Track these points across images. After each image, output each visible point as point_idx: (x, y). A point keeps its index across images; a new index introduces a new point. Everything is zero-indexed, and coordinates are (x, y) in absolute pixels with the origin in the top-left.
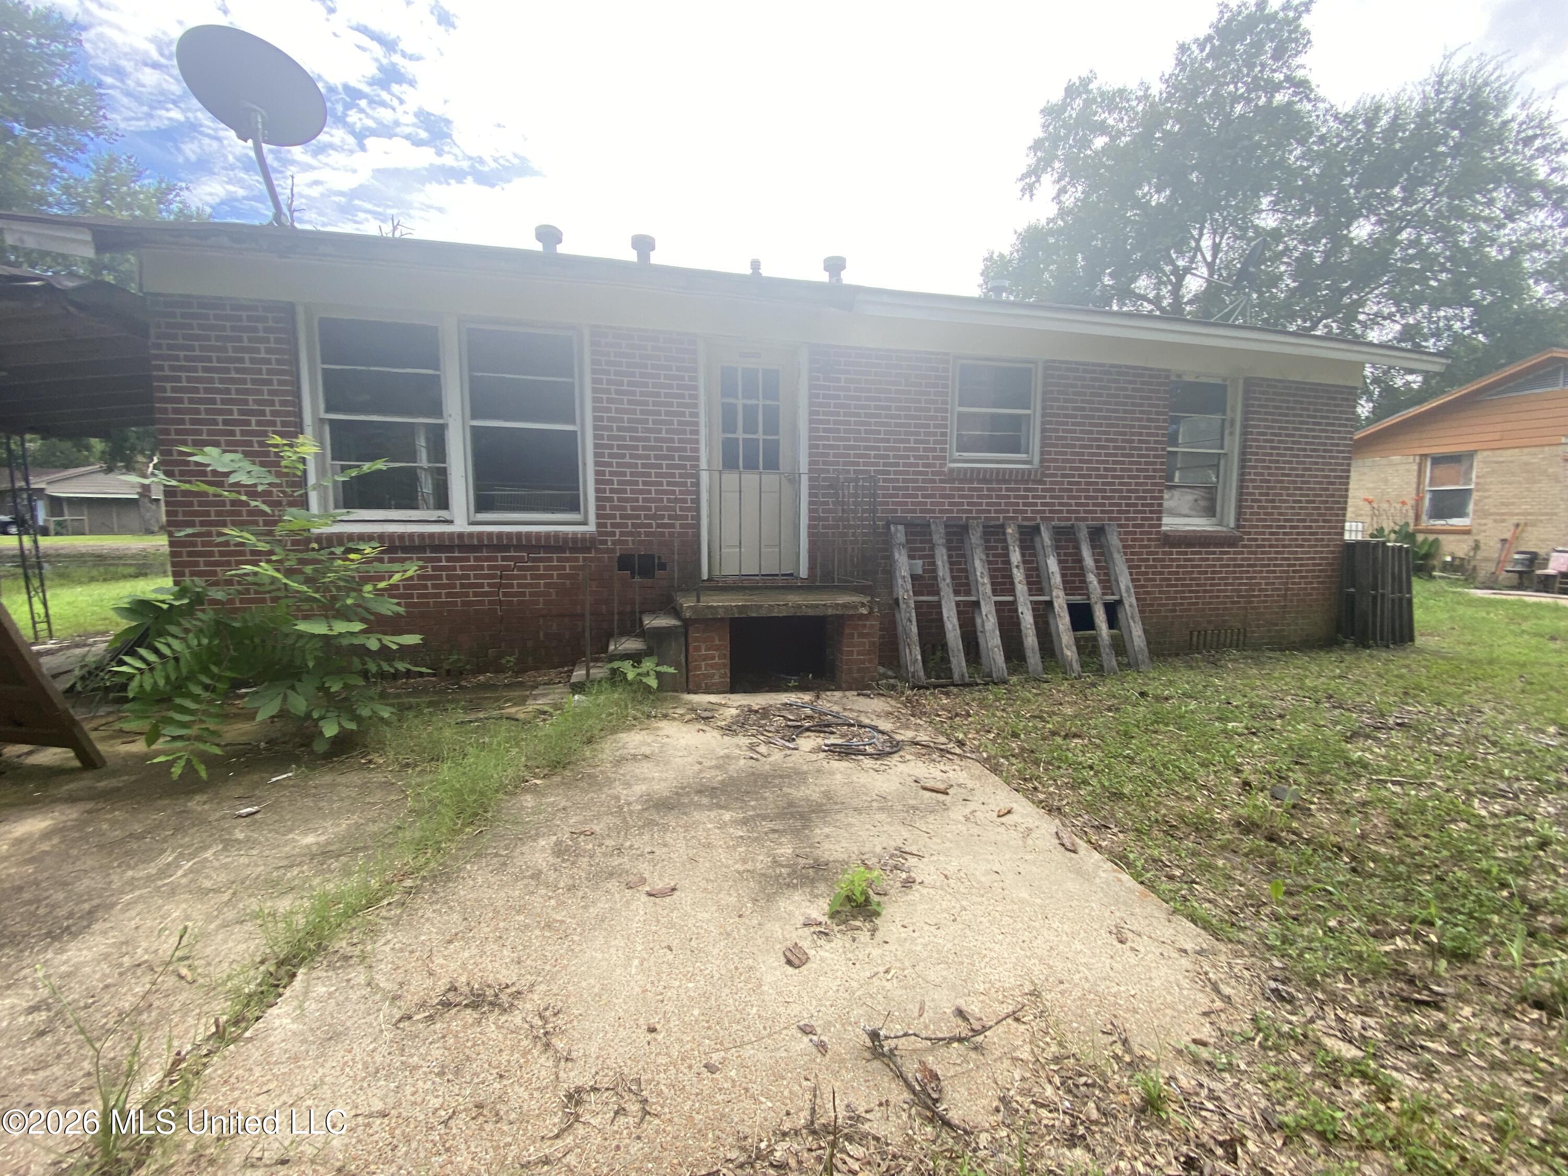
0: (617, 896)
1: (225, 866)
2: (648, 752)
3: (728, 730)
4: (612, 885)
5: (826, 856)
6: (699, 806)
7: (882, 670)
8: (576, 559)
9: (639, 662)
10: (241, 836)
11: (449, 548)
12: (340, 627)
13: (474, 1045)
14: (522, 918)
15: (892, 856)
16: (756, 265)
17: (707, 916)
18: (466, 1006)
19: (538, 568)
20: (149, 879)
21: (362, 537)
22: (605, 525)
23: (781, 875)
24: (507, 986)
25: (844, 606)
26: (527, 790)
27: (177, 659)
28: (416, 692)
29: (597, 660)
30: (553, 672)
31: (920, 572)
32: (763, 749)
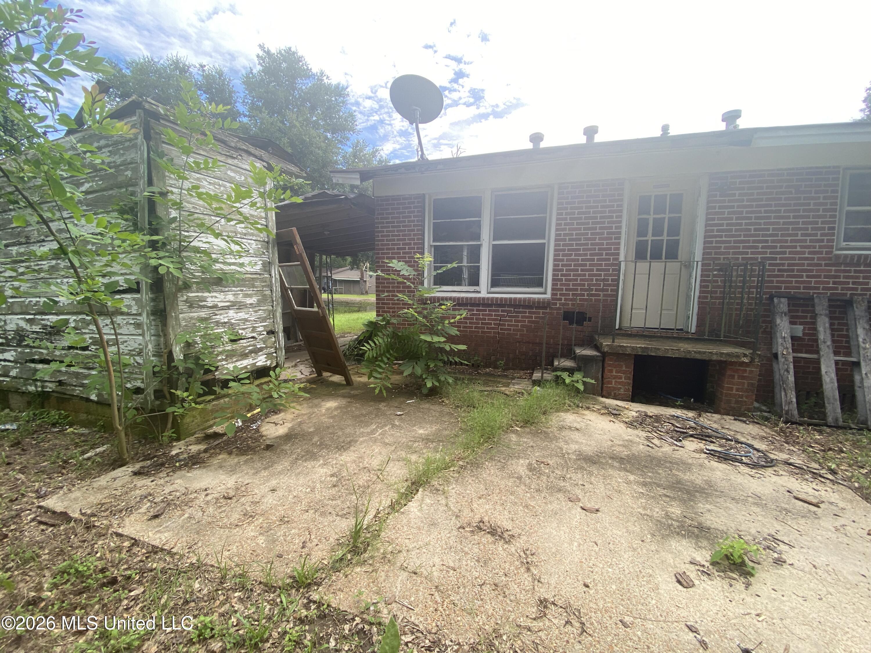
0: (563, 503)
1: (392, 435)
2: (578, 427)
3: (630, 424)
4: (560, 495)
5: (708, 523)
6: (612, 466)
7: (756, 405)
8: (539, 313)
9: (573, 374)
10: (397, 423)
11: (478, 305)
12: (436, 339)
13: (492, 554)
14: (513, 497)
15: (765, 539)
17: (620, 533)
18: (488, 532)
19: (518, 317)
20: (368, 434)
21: (447, 299)
22: (556, 294)
23: (672, 525)
24: (507, 530)
25: (728, 354)
26: (513, 432)
28: (463, 373)
29: (547, 369)
30: (522, 373)
32: (656, 441)
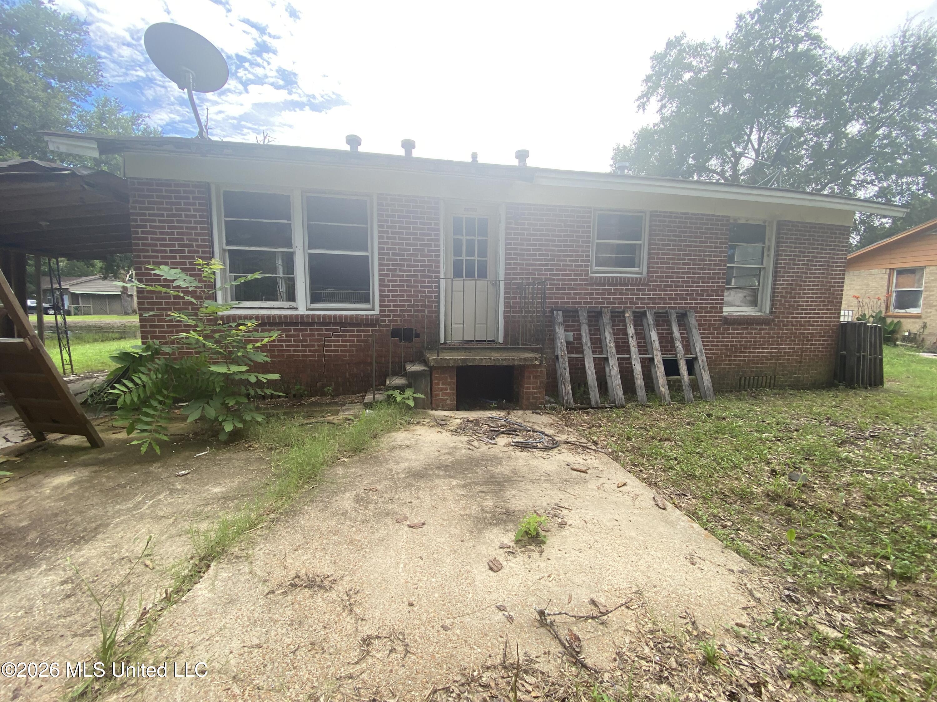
0: (391, 527)
1: (171, 504)
2: (408, 444)
3: (455, 432)
4: (388, 520)
5: (514, 507)
6: (438, 476)
7: (547, 398)
8: (368, 331)
9: (404, 391)
10: (179, 487)
11: (296, 324)
12: (234, 369)
13: (310, 609)
14: (336, 538)
15: (553, 509)
16: (474, 156)
17: (443, 540)
18: (305, 587)
19: (346, 336)
20: (129, 510)
21: (246, 317)
22: (384, 311)
23: (486, 517)
24: (328, 577)
25: (525, 359)
26: (339, 464)
27: (144, 386)
28: (276, 407)
29: (380, 390)
30: (354, 396)
31: (572, 339)
32: (476, 443)
